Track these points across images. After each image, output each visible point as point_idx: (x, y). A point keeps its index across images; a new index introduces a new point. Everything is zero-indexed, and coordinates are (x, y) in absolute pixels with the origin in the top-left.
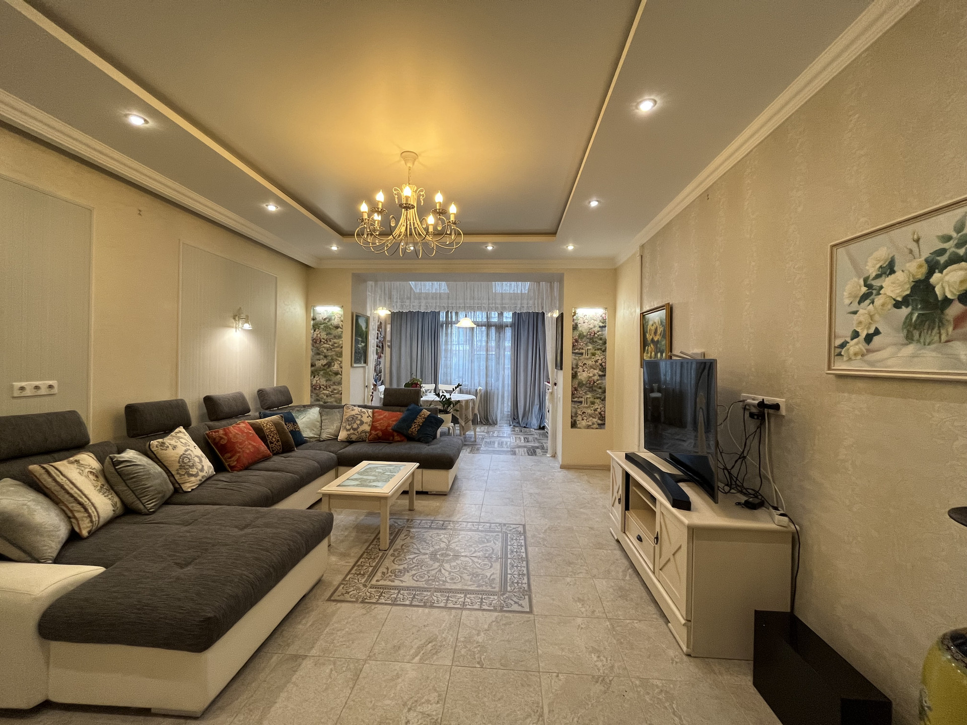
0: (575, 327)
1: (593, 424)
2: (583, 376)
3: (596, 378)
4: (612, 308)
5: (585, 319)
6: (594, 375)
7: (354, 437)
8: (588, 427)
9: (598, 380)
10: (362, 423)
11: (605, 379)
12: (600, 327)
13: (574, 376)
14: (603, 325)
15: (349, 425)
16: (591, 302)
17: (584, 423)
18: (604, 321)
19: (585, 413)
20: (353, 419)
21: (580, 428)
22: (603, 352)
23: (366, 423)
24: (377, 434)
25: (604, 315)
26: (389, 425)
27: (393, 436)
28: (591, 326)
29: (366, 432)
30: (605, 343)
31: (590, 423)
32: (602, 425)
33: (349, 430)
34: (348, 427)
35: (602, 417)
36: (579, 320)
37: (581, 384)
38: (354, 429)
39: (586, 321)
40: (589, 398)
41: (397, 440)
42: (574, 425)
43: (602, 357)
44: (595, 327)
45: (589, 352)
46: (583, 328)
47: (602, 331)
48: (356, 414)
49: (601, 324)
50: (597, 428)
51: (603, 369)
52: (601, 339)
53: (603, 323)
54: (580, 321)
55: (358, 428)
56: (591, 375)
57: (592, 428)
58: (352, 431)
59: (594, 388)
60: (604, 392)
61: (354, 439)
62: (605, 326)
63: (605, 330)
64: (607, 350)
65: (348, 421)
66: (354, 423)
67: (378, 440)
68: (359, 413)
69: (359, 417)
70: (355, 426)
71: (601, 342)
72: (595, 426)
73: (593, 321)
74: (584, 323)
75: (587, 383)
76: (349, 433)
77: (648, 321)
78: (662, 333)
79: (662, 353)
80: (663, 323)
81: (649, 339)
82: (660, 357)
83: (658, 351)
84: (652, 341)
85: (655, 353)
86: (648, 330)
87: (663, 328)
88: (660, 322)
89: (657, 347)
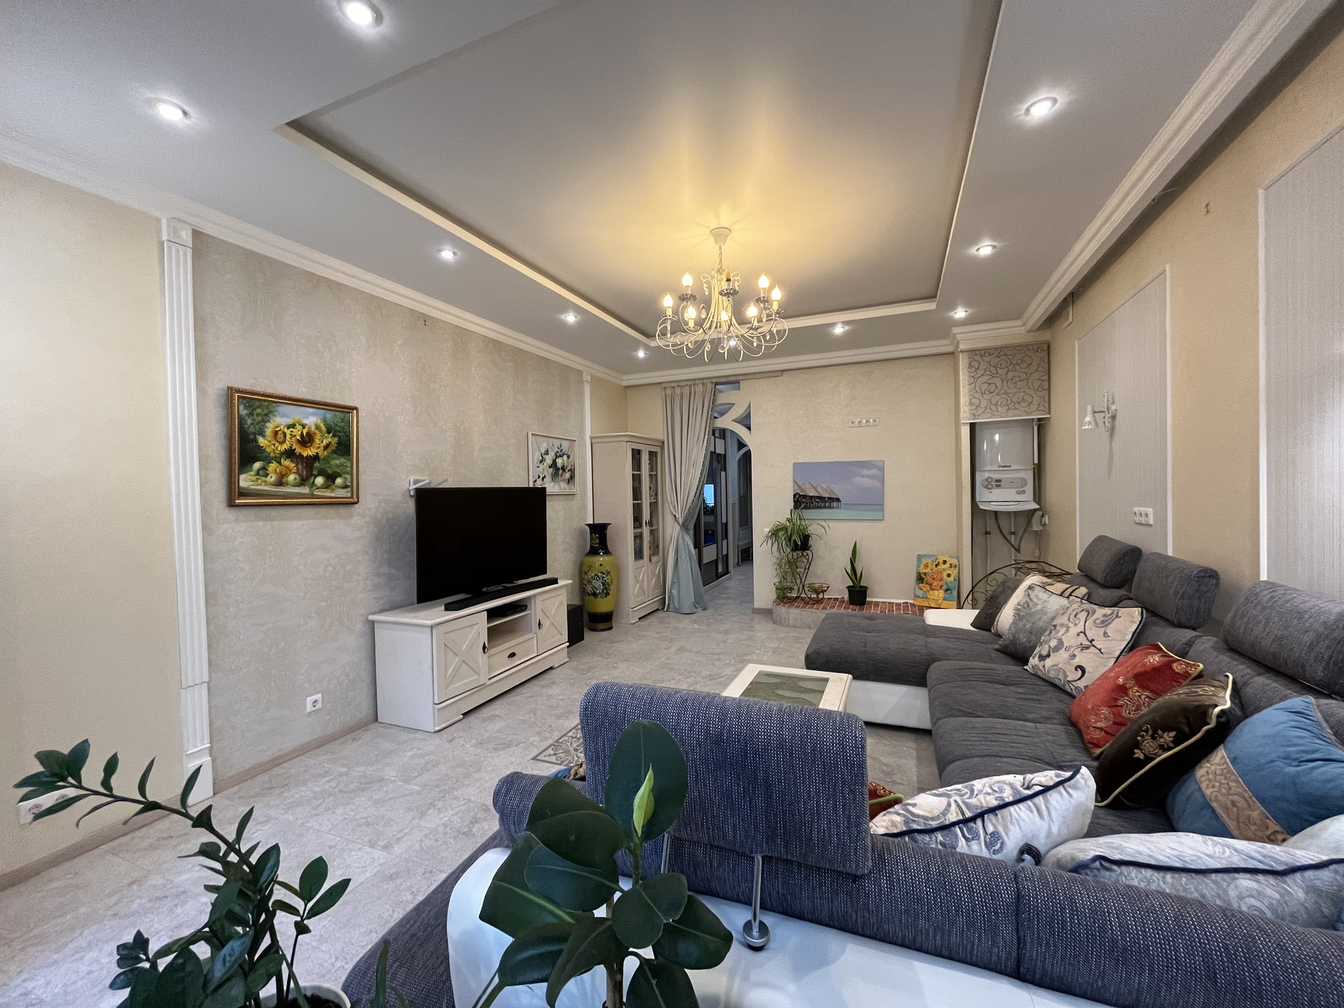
77: (267, 415)
78: (334, 447)
79: (331, 478)
80: (335, 431)
81: (269, 450)
82: (325, 482)
83: (315, 472)
84: (290, 454)
85: (301, 476)
86: (269, 432)
87: (336, 440)
88: (324, 429)
89: (311, 467)
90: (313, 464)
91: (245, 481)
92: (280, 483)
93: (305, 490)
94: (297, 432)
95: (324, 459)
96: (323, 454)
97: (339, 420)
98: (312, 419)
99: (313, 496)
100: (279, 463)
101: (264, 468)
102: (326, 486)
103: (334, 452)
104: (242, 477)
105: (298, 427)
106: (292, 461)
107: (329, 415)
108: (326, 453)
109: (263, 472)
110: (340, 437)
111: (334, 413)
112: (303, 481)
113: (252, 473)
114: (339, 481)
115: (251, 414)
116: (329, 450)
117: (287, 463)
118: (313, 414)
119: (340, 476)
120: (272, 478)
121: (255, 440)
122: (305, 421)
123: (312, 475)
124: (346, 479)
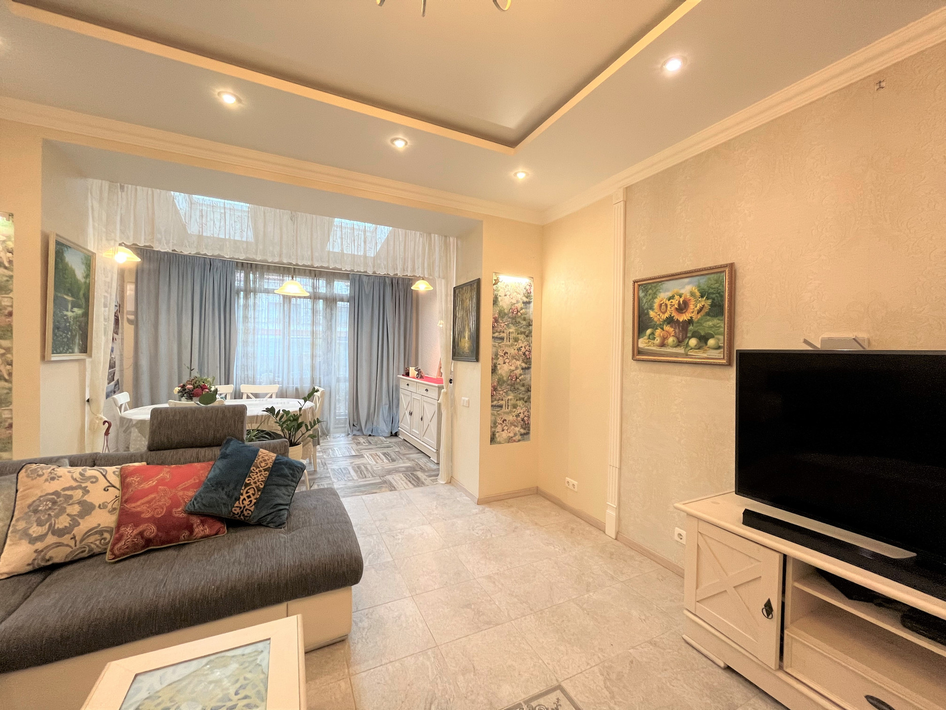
0: (495, 301)
1: (515, 435)
2: (504, 370)
3: (519, 371)
4: (540, 278)
5: (506, 290)
6: (517, 368)
7: (58, 555)
8: (510, 440)
9: (521, 375)
10: (87, 509)
11: (530, 373)
12: (523, 303)
13: (494, 370)
14: (527, 300)
15: (40, 524)
16: (517, 270)
17: (505, 435)
18: (528, 295)
19: (506, 420)
20: (54, 503)
21: (500, 443)
22: (527, 336)
23: (102, 506)
24: (141, 534)
25: (528, 287)
26: (175, 503)
27: (190, 528)
28: (514, 301)
29: (101, 533)
30: (530, 325)
31: (511, 435)
32: (525, 435)
33: (41, 538)
34: (35, 530)
35: (526, 426)
36: (499, 290)
37: (501, 382)
38: (60, 533)
39: (508, 293)
40: (511, 399)
41: (201, 534)
42: (493, 439)
43: (526, 343)
44: (518, 302)
45: (512, 336)
46: (505, 303)
47: (526, 308)
48: (64, 489)
49: (525, 299)
50: (519, 441)
51: (527, 360)
52: (524, 319)
53: (527, 297)
54: (501, 293)
55: (75, 523)
56: (513, 368)
57: (515, 441)
58: (51, 539)
59: (516, 386)
60: (528, 390)
61: (57, 560)
62: (529, 303)
63: (529, 308)
64: (533, 333)
65: (36, 511)
66: (57, 516)
67: (144, 547)
68: (75, 484)
69: (78, 494)
70: (63, 522)
71: (524, 323)
72: (518, 437)
73: (515, 293)
74: (506, 295)
75: (508, 379)
76: (39, 545)
77: (655, 293)
78: (706, 310)
79: (703, 339)
80: (709, 294)
81: (656, 319)
82: (698, 343)
83: (689, 335)
84: (670, 321)
85: (678, 338)
86: (656, 306)
87: (709, 302)
88: (698, 294)
89: (684, 330)
90: (687, 327)
91: (642, 343)
92: (663, 345)
93: (681, 350)
94: (675, 302)
95: (698, 322)
96: (696, 317)
97: (713, 282)
98: (687, 288)
99: (687, 355)
100: (662, 329)
101: (653, 334)
102: (698, 347)
103: (708, 314)
104: (641, 340)
105: (677, 297)
106: (672, 327)
107: (703, 281)
108: (699, 316)
109: (652, 337)
110: (713, 299)
111: (708, 276)
112: (679, 343)
113: (646, 337)
114: (711, 342)
115: (646, 295)
116: (703, 313)
117: (667, 328)
118: (689, 283)
119: (712, 336)
120: (658, 341)
121: (648, 314)
122: (682, 291)
123: (686, 337)
124: (719, 340)
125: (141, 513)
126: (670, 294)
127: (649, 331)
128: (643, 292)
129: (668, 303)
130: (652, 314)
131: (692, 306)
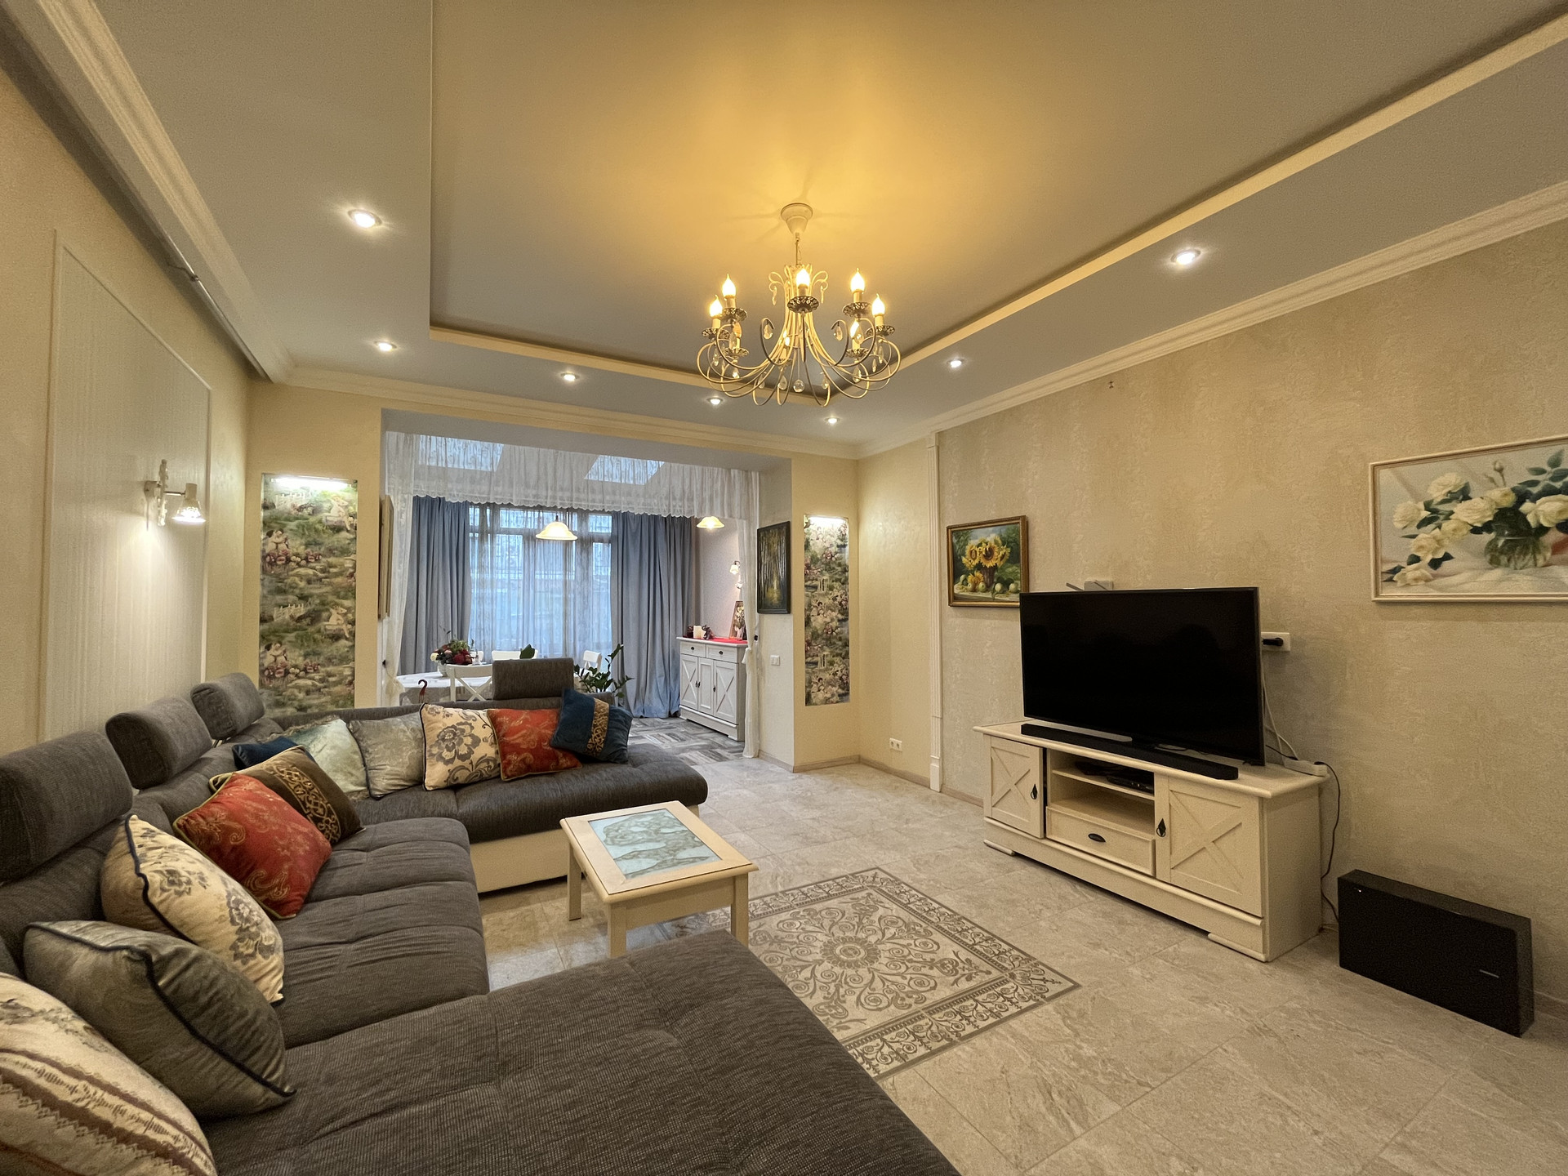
0: (807, 546)
1: (833, 695)
2: (818, 622)
3: (835, 624)
4: (856, 521)
5: (818, 532)
6: (832, 620)
7: (462, 776)
8: (827, 701)
9: (837, 628)
10: (476, 741)
11: (847, 625)
12: (838, 546)
13: (808, 622)
14: (842, 543)
15: (449, 750)
16: (829, 509)
17: (821, 696)
18: (843, 538)
19: (821, 679)
20: (455, 734)
21: (816, 704)
22: (843, 584)
23: (485, 740)
24: (523, 760)
25: (842, 529)
26: (541, 740)
27: (556, 759)
28: (827, 545)
29: (488, 761)
30: (845, 571)
31: (828, 695)
32: (844, 696)
33: (451, 761)
34: (447, 755)
35: (845, 686)
36: (810, 534)
37: (815, 635)
38: (463, 758)
39: (821, 536)
40: (827, 655)
41: (565, 766)
42: (808, 701)
43: (842, 592)
44: (831, 545)
45: (826, 584)
46: (817, 547)
47: (841, 552)
48: (458, 724)
49: (840, 542)
50: (837, 702)
51: (844, 611)
52: (839, 565)
53: (842, 540)
54: (813, 537)
55: (471, 752)
56: (828, 620)
57: (832, 703)
58: (458, 762)
59: (833, 640)
60: (846, 645)
61: (460, 781)
62: (845, 546)
63: (845, 552)
64: (849, 581)
65: (443, 740)
66: (459, 744)
67: (526, 771)
68: (463, 721)
69: (467, 728)
70: (463, 750)
71: (839, 569)
72: (836, 698)
73: (829, 536)
74: (818, 539)
75: (823, 633)
76: (451, 767)
77: (966, 540)
78: (1007, 557)
79: (1006, 584)
80: (1008, 543)
81: (967, 565)
82: (1002, 589)
83: (995, 580)
84: (979, 567)
85: (986, 584)
86: (967, 552)
87: (1009, 550)
88: (1000, 542)
89: (992, 576)
90: (993, 573)
91: (957, 589)
92: (974, 590)
93: (989, 595)
94: (982, 549)
95: (1001, 568)
96: (1000, 564)
97: (1011, 532)
98: (991, 536)
99: (994, 600)
100: (973, 575)
101: (965, 579)
102: (1003, 592)
103: (1008, 561)
104: (956, 586)
105: (984, 544)
106: (981, 573)
107: (1004, 530)
108: (1002, 563)
109: (965, 583)
110: (1012, 548)
111: (1007, 526)
112: (989, 587)
113: (960, 583)
114: (1012, 586)
115: (958, 541)
116: (1004, 560)
117: (977, 574)
118: (993, 532)
119: (1013, 582)
120: (970, 586)
121: (961, 560)
122: (988, 539)
123: (993, 582)
124: (1017, 584)
125: (519, 744)
126: (977, 542)
127: (962, 577)
128: (956, 538)
129: (978, 550)
130: (964, 560)
131: (996, 554)
